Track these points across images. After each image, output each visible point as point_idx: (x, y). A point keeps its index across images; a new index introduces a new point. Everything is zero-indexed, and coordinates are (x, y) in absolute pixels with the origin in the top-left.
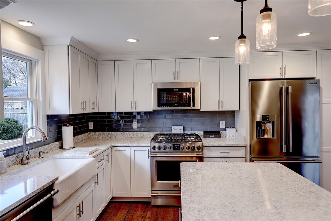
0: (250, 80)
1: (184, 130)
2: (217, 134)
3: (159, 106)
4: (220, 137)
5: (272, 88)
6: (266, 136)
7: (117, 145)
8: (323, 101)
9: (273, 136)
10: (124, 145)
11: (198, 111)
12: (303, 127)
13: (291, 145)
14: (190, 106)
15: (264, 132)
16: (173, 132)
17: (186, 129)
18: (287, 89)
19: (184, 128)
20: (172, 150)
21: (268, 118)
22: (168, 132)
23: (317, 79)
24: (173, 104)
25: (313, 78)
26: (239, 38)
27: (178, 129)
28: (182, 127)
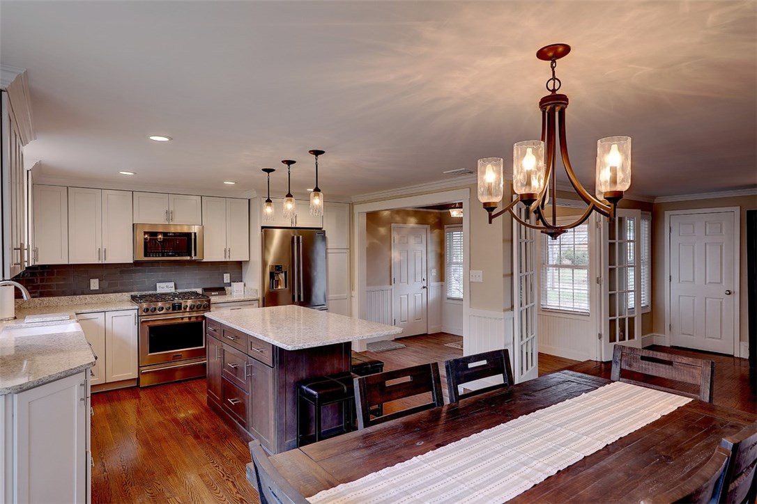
0: (263, 228)
1: (176, 288)
2: (221, 290)
3: (145, 256)
4: (226, 294)
5: (284, 237)
6: (279, 287)
7: (83, 311)
8: (329, 251)
9: (286, 287)
10: (95, 310)
11: (200, 264)
12: (312, 276)
13: (302, 295)
14: (190, 255)
15: (277, 283)
16: (159, 291)
17: (178, 287)
18: (298, 238)
19: (175, 284)
20: (171, 311)
21: (281, 268)
22: (151, 292)
23: (323, 229)
24: (167, 252)
25: (320, 229)
26: (266, 201)
27: (167, 287)
28: (172, 284)
